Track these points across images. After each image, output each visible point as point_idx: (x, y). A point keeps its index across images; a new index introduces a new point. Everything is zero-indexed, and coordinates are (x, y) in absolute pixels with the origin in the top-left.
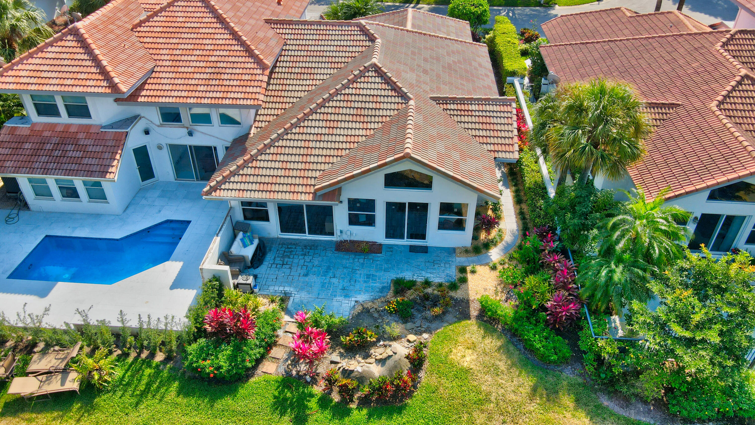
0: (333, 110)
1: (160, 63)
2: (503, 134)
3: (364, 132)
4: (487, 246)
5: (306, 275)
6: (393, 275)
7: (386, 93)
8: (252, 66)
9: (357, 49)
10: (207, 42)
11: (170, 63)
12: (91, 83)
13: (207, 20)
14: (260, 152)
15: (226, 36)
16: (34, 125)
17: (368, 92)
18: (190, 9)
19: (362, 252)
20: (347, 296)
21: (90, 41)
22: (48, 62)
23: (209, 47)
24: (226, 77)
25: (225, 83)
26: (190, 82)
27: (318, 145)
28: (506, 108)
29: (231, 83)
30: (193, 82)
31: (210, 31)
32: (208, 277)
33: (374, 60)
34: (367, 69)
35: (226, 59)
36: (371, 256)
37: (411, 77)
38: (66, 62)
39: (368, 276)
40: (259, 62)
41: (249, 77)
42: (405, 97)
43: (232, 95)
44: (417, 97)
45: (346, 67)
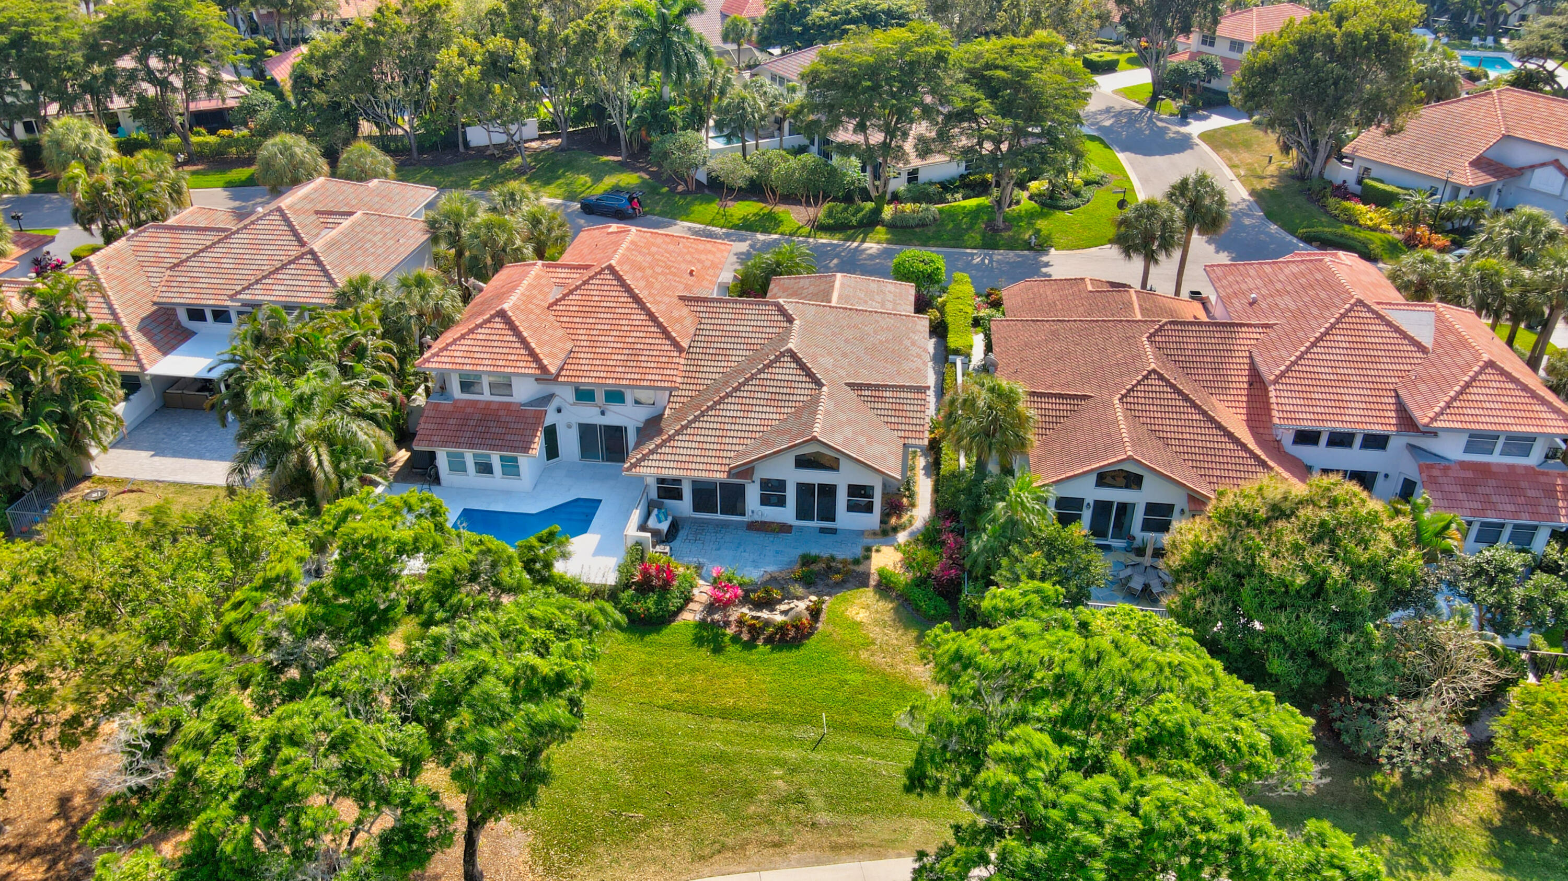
0: (748, 394)
1: (578, 343)
2: (915, 421)
3: (778, 416)
4: (895, 530)
5: (718, 549)
6: (801, 551)
7: (801, 379)
8: (669, 348)
9: (774, 330)
10: (624, 322)
11: (588, 344)
12: (521, 364)
13: (622, 300)
14: (678, 433)
15: (642, 317)
16: (456, 401)
17: (783, 377)
18: (606, 288)
19: (773, 531)
20: (756, 567)
21: (517, 323)
22: (479, 343)
23: (626, 328)
24: (643, 358)
25: (643, 364)
26: (608, 363)
27: (733, 427)
28: (920, 396)
29: (649, 365)
30: (611, 363)
31: (627, 311)
32: (630, 543)
33: (791, 346)
34: (782, 354)
35: (643, 341)
36: (781, 535)
37: (827, 362)
38: (496, 344)
39: (777, 552)
40: (676, 344)
41: (666, 360)
42: (819, 384)
43: (650, 377)
44: (832, 382)
45: (762, 349)
